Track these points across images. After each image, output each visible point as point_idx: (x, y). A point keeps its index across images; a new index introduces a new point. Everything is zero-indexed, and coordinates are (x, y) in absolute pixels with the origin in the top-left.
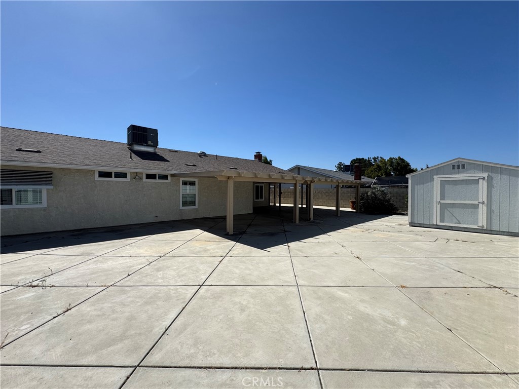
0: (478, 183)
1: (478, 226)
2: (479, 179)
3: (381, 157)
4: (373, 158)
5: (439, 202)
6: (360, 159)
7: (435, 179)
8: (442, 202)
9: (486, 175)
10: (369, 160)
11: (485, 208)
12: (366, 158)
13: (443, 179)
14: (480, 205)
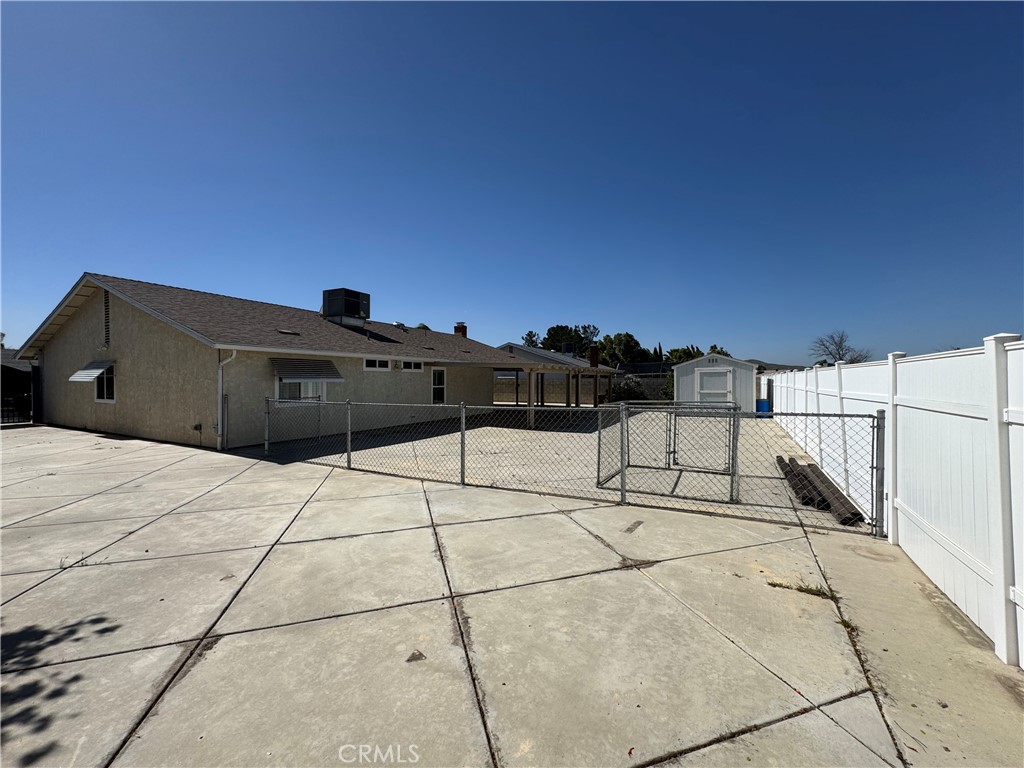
0: (726, 375)
2: (727, 371)
5: (699, 392)
7: (696, 371)
9: (731, 368)
11: (731, 396)
13: (702, 372)
14: (728, 394)
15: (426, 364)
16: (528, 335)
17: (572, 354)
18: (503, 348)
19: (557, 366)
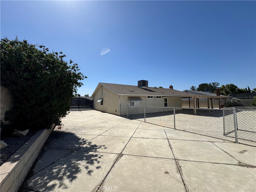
3: (217, 83)
4: (212, 83)
6: (204, 84)
10: (210, 85)
12: (208, 83)
15: (162, 97)
16: (192, 87)
17: (209, 92)
18: (184, 91)
19: (204, 96)
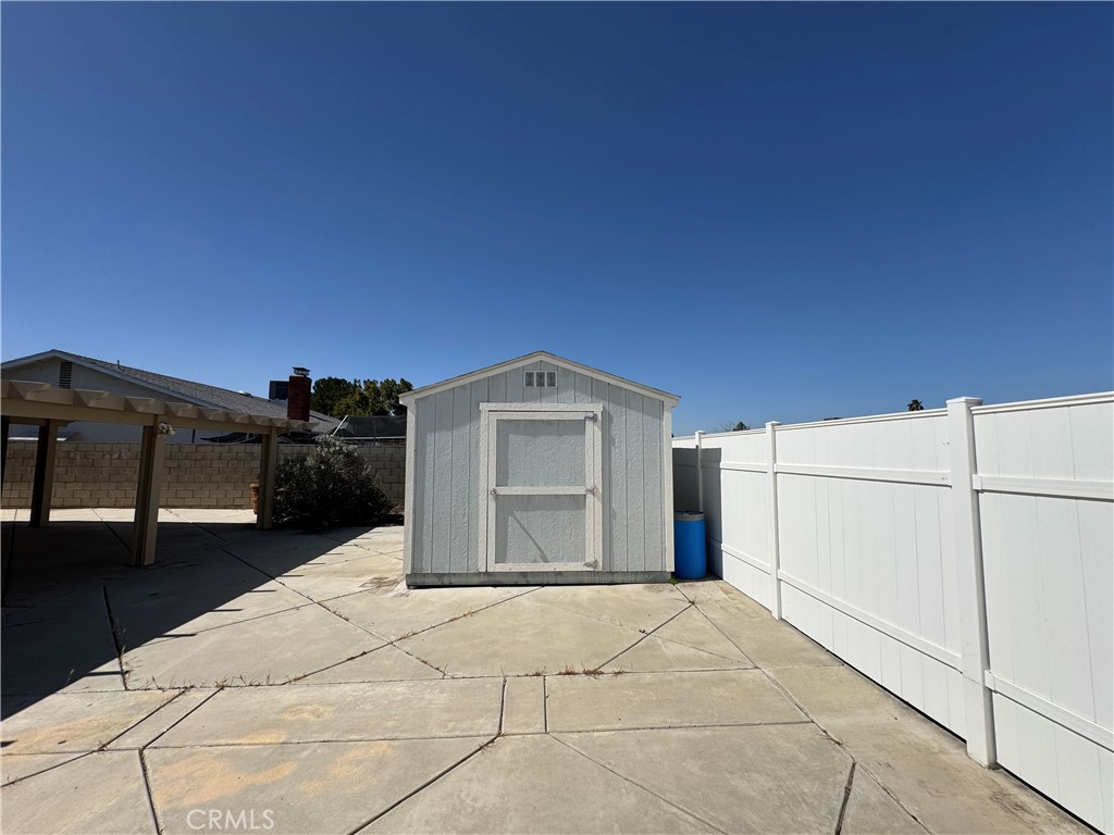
0: (583, 432)
1: (586, 565)
2: (586, 418)
5: (495, 491)
7: (483, 415)
8: (502, 491)
9: (597, 408)
10: (354, 385)
11: (599, 506)
13: (505, 416)
14: (590, 497)
